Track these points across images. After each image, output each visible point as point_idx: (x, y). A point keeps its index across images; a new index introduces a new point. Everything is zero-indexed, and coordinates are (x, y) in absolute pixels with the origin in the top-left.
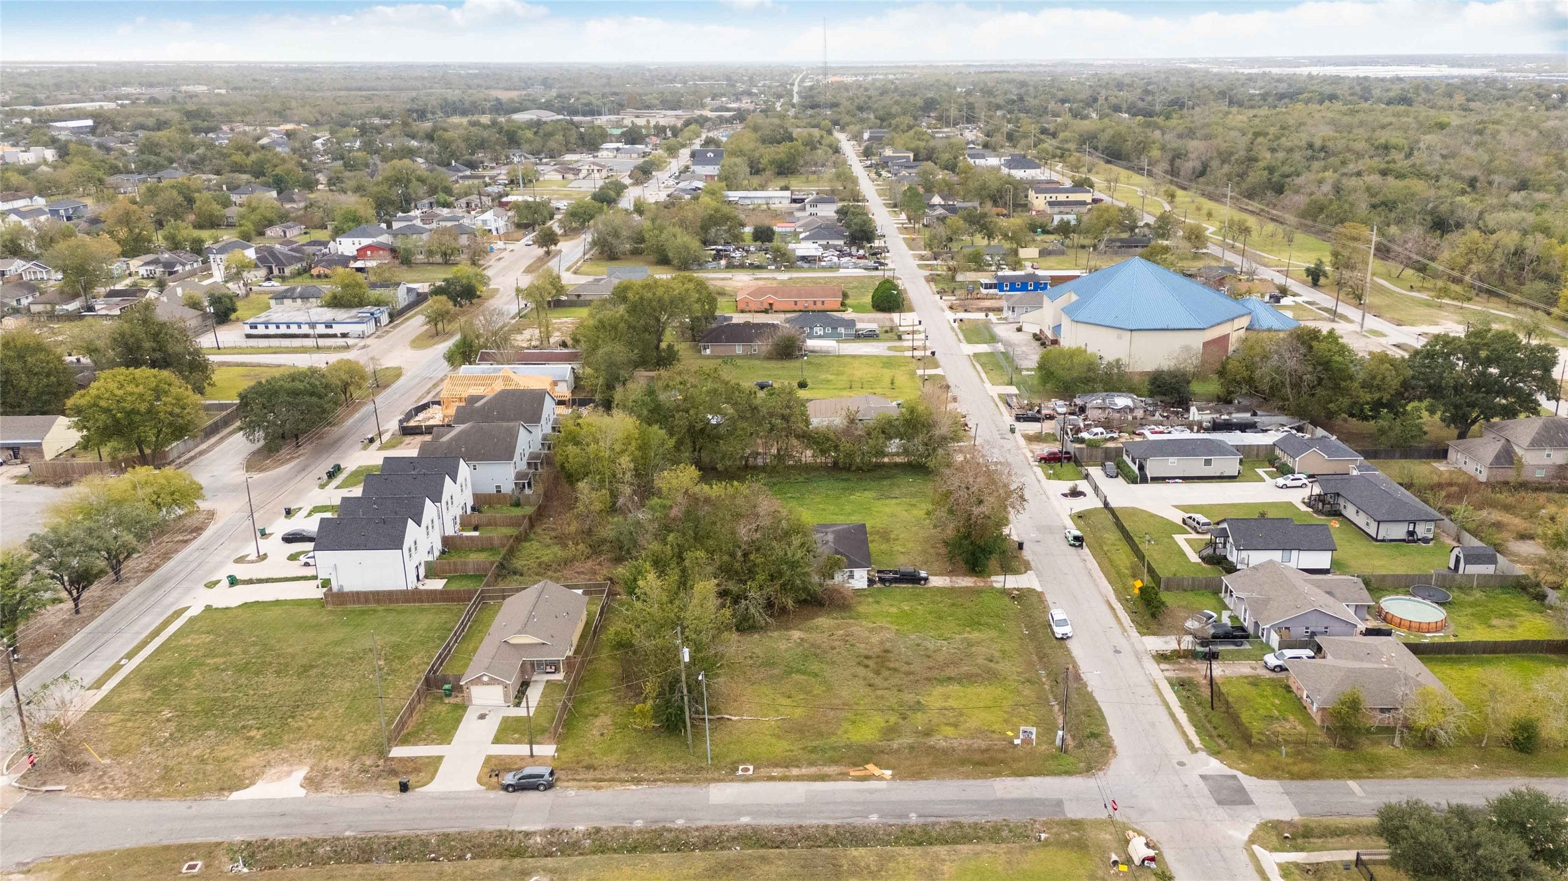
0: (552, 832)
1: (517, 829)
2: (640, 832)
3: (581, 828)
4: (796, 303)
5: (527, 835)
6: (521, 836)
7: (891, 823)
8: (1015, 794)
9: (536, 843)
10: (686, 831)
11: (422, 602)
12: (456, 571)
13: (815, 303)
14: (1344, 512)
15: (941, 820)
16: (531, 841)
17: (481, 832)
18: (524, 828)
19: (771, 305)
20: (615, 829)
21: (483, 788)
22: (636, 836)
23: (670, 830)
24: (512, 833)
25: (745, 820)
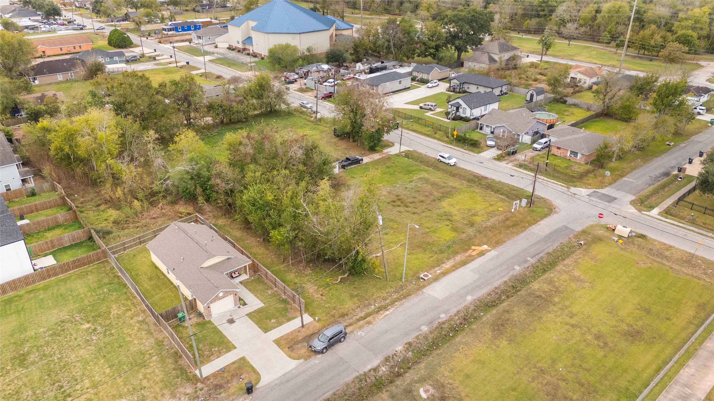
0: (387, 359)
1: (366, 370)
2: (431, 332)
3: (399, 348)
4: (61, 49)
5: (375, 370)
6: (372, 372)
7: (526, 266)
8: (547, 231)
9: (384, 372)
10: (451, 319)
11: (57, 275)
12: (53, 247)
13: (74, 48)
14: (468, 90)
15: (541, 255)
16: (381, 372)
17: (347, 385)
18: (369, 367)
19: (44, 52)
20: (417, 337)
21: (302, 361)
22: (431, 336)
23: (444, 323)
24: (365, 374)
25: (469, 298)
